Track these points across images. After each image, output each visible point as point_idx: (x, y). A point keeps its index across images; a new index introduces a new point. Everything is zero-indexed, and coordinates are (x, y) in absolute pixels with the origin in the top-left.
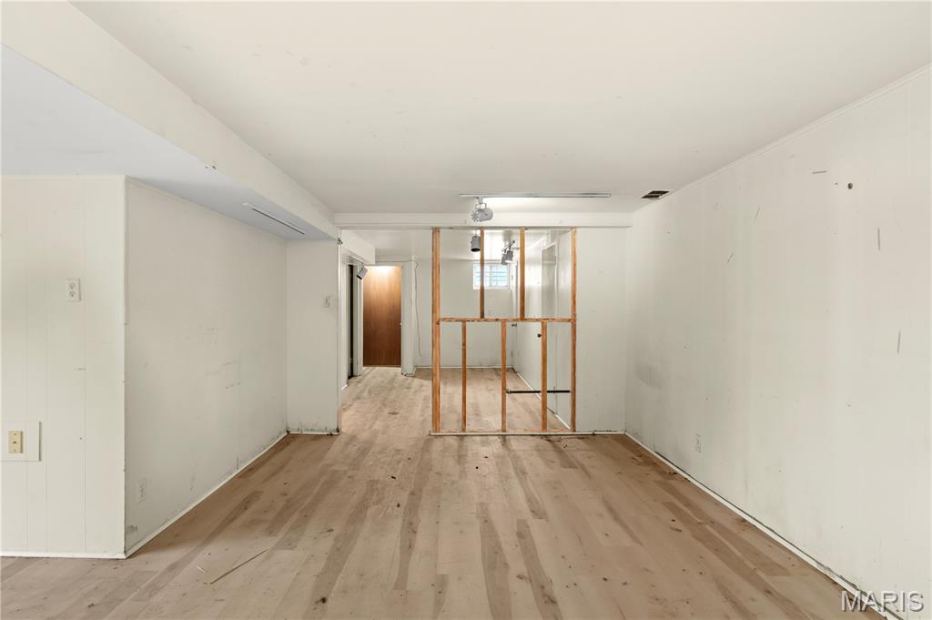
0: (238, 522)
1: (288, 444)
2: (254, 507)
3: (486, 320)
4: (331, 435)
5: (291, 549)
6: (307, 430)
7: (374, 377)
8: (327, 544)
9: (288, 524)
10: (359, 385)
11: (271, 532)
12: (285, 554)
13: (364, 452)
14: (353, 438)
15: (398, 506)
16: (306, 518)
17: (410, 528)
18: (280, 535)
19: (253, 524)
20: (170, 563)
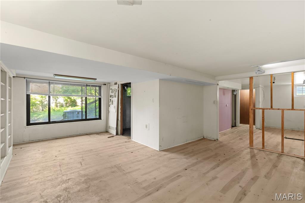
0: (180, 152)
1: (202, 140)
2: (185, 150)
3: (273, 109)
4: (215, 140)
5: (187, 159)
6: (209, 138)
7: (243, 128)
8: (195, 161)
9: (190, 155)
10: (236, 129)
11: (185, 155)
12: (185, 160)
13: (221, 146)
14: (221, 142)
15: (219, 160)
16: (194, 155)
17: (218, 166)
18: (186, 156)
19: (183, 153)
20: (165, 154)
